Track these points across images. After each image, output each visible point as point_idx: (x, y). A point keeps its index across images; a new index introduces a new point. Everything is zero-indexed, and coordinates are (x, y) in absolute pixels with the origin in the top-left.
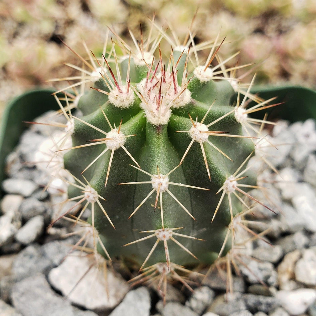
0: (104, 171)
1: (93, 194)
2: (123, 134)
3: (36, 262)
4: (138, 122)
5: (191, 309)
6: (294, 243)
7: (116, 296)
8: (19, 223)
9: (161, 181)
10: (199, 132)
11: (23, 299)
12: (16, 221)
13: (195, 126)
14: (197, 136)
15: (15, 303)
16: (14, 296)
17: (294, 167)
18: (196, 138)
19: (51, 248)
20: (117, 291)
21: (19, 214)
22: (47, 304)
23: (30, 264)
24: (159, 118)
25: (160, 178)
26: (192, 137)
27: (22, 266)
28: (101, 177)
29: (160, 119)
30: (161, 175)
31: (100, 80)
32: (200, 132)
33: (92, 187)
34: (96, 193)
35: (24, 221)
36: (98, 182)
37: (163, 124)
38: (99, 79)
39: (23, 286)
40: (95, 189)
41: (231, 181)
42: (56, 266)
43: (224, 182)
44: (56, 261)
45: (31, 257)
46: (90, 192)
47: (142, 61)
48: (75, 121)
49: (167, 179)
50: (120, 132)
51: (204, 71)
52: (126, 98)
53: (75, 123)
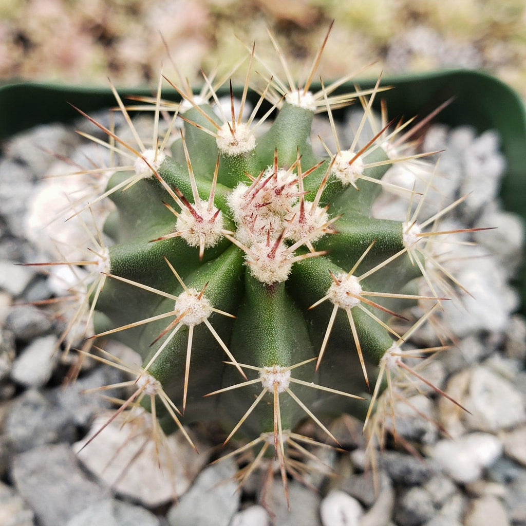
0: (171, 350)
1: (154, 384)
2: (208, 300)
3: (45, 416)
4: (232, 268)
5: (304, 486)
9: (279, 377)
10: (346, 295)
11: (33, 481)
13: (339, 283)
14: (342, 302)
18: (340, 304)
23: (35, 419)
24: (273, 272)
25: (275, 372)
26: (333, 301)
27: (22, 423)
28: (166, 358)
29: (275, 274)
30: (278, 367)
31: (153, 177)
32: (347, 293)
33: (151, 374)
34: (157, 384)
36: (160, 366)
37: (280, 282)
38: (152, 175)
40: (156, 378)
41: (393, 355)
43: (381, 357)
45: (36, 407)
46: (148, 382)
47: (234, 147)
48: (110, 253)
49: (288, 374)
50: (202, 297)
51: (350, 163)
52: (210, 231)
53: (111, 259)
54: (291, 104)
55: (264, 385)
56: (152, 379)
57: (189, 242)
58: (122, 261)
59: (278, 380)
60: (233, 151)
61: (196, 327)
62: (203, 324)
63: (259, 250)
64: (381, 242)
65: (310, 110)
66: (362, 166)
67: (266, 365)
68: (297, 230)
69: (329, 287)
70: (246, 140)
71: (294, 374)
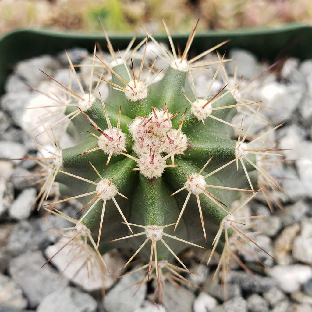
0: (96, 211)
1: (86, 230)
2: (115, 186)
3: (32, 237)
6: (293, 218)
7: (112, 276)
8: (12, 197)
9: (156, 232)
10: (196, 187)
11: (21, 274)
12: (8, 194)
13: (192, 179)
14: (193, 191)
15: (15, 277)
16: (12, 270)
17: (300, 123)
19: (46, 223)
20: (114, 271)
21: (10, 185)
22: (45, 280)
23: (26, 238)
24: (152, 172)
25: (154, 229)
26: (188, 190)
27: (18, 240)
28: (93, 216)
30: (155, 226)
31: (88, 111)
32: (196, 186)
33: (85, 225)
34: (88, 230)
35: (17, 193)
36: (90, 220)
37: (156, 177)
39: (20, 261)
40: (87, 226)
41: (228, 220)
42: (52, 244)
43: (221, 221)
44: (52, 238)
45: (26, 230)
46: (83, 229)
47: (135, 96)
48: (63, 154)
49: (161, 230)
50: (111, 184)
51: (203, 107)
52: (117, 146)
53: (63, 157)
54: (172, 68)
55: (147, 236)
56: (85, 227)
57: (105, 152)
58: (69, 158)
59: (155, 234)
60: (134, 98)
61: (108, 201)
62: (111, 200)
63: (146, 158)
64: (222, 154)
65: (184, 71)
66: (211, 109)
67: (149, 224)
68: (168, 147)
69: (186, 182)
70: (141, 92)
71: (165, 231)
